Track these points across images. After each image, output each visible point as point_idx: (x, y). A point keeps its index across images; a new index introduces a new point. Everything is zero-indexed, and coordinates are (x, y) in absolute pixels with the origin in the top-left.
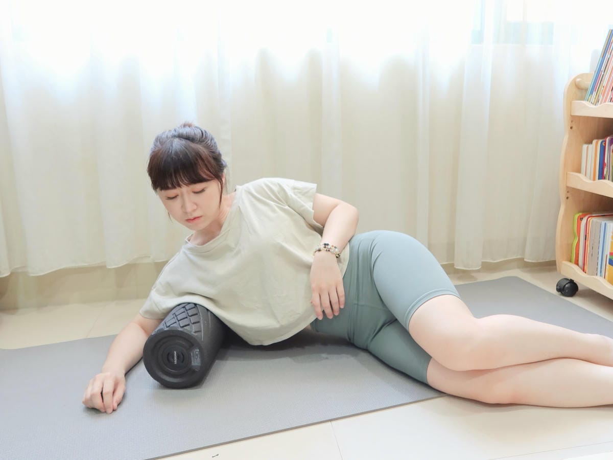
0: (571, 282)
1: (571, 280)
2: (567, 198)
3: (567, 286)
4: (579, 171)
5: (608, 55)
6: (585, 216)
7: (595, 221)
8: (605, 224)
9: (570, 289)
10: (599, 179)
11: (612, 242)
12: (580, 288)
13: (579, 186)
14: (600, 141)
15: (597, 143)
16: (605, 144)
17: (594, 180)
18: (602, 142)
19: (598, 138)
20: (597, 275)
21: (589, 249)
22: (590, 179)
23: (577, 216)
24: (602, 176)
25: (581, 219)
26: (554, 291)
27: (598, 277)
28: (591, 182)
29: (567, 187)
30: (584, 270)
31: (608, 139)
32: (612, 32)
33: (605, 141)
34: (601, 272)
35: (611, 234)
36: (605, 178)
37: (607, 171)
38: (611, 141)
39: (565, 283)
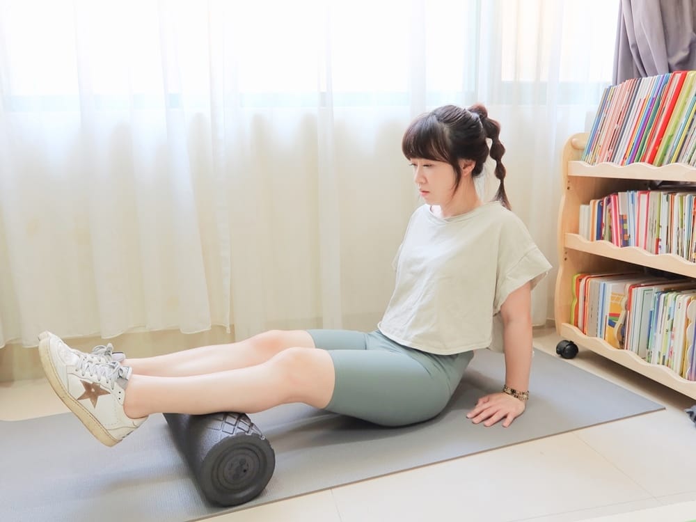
0: (571, 343)
1: (571, 342)
2: (566, 259)
3: (568, 347)
4: (577, 231)
5: (604, 115)
6: (583, 277)
7: (595, 283)
8: (604, 284)
9: (569, 351)
10: (597, 239)
11: (611, 303)
12: (580, 350)
13: (577, 247)
14: (598, 201)
15: (594, 203)
16: (603, 204)
17: (592, 240)
18: (599, 203)
19: (595, 198)
20: (597, 336)
21: (588, 310)
22: (588, 239)
23: (575, 277)
24: (600, 237)
25: (580, 280)
26: (554, 353)
27: (598, 339)
28: (589, 242)
29: (565, 248)
30: (583, 332)
31: (605, 199)
32: (607, 91)
33: (603, 201)
34: (601, 333)
35: (610, 295)
36: (603, 239)
37: (605, 231)
38: (609, 201)
39: (565, 345)
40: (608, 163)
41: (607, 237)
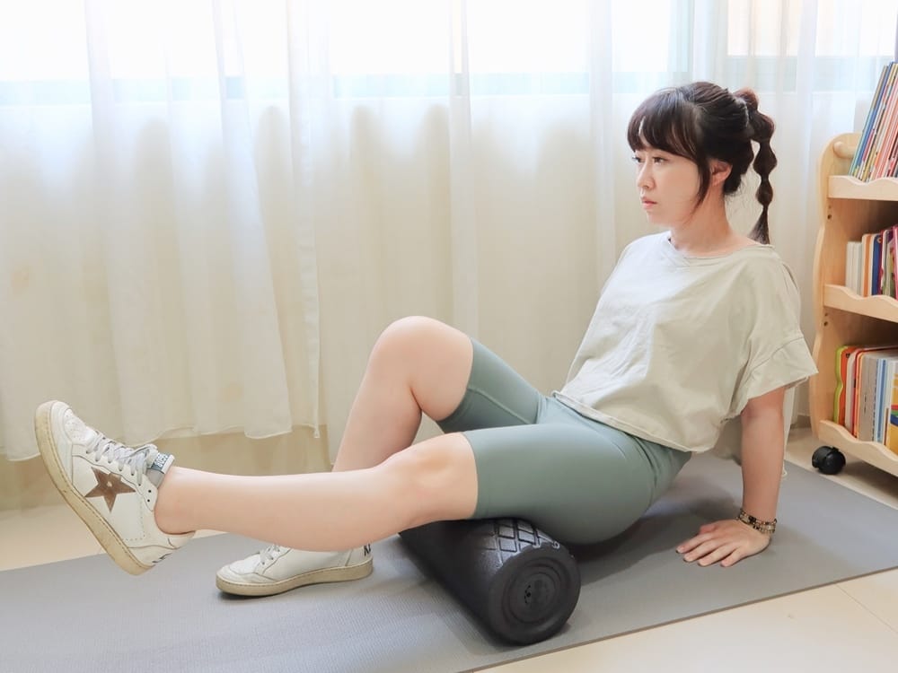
0: (835, 451)
1: (834, 448)
2: (826, 324)
3: (829, 457)
4: (843, 284)
5: (882, 106)
6: (853, 350)
7: (869, 359)
8: (884, 361)
9: (831, 462)
10: (873, 294)
11: (895, 390)
12: (848, 460)
13: (843, 306)
14: (873, 236)
15: (869, 239)
16: (881, 240)
17: (866, 295)
18: (876, 238)
19: (870, 232)
20: (873, 440)
21: (860, 401)
22: (859, 293)
23: (840, 351)
24: (877, 290)
25: (848, 355)
26: (809, 466)
27: (875, 444)
28: (861, 298)
29: (825, 307)
30: (853, 434)
31: (885, 233)
32: (888, 70)
33: (881, 236)
34: (879, 435)
35: (893, 378)
36: (882, 293)
37: (885, 281)
38: (891, 236)
39: (824, 453)
40: (890, 179)
41: (887, 289)
